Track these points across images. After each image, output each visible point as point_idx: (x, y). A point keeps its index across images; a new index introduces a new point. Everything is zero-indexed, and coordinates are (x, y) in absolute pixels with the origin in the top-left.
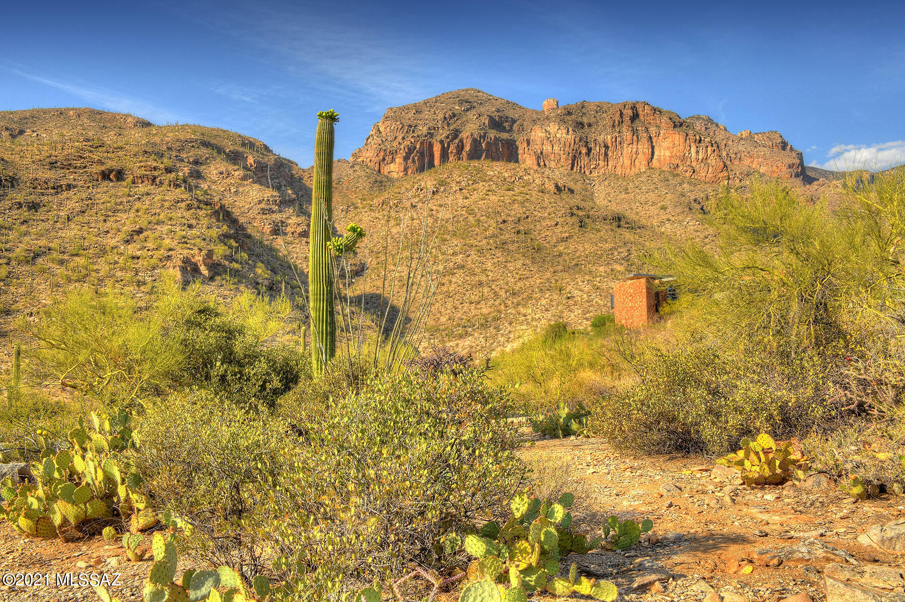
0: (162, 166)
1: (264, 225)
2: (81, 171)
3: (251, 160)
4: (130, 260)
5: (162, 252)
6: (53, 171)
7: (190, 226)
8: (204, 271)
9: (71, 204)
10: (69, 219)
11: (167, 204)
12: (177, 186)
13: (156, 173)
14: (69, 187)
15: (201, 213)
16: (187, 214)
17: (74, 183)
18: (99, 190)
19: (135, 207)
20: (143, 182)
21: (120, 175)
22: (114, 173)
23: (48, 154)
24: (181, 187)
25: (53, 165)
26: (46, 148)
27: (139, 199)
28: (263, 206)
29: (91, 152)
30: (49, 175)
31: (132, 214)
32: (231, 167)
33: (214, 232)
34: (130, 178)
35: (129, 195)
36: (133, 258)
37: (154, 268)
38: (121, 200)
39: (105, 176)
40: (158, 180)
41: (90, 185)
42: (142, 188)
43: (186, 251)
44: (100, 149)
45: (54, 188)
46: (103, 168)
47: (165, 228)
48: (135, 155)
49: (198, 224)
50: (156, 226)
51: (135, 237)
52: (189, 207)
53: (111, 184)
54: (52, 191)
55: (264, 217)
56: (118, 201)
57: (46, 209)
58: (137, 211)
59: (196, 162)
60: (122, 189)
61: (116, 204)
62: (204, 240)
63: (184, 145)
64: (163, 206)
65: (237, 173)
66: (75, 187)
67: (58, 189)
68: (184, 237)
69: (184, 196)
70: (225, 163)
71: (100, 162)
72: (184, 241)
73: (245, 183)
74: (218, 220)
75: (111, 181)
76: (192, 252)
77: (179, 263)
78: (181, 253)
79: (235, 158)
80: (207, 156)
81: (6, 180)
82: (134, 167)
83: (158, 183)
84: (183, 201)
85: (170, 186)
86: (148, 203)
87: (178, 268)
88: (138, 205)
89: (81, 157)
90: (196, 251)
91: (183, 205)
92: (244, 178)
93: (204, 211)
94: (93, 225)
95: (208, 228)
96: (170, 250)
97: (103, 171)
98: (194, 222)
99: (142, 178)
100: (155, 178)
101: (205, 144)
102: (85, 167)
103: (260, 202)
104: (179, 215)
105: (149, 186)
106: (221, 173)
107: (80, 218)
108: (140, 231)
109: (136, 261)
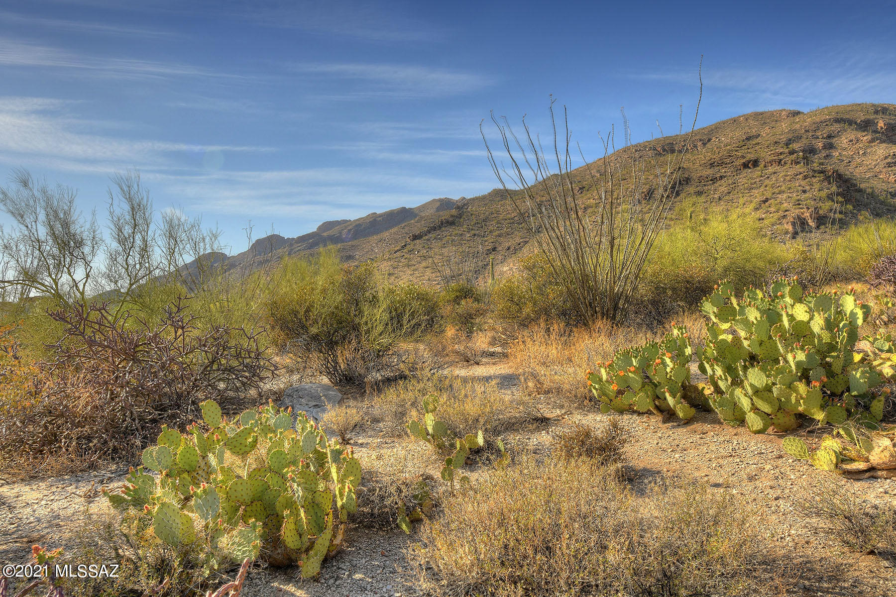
0: (787, 151)
1: (889, 176)
2: (730, 166)
3: (881, 124)
4: (757, 222)
5: (781, 213)
6: (712, 169)
7: (804, 192)
8: (812, 224)
9: (722, 189)
10: (720, 199)
11: (788, 178)
12: (797, 163)
13: (782, 157)
14: (721, 178)
15: (814, 180)
16: (803, 183)
17: (725, 174)
18: (741, 176)
19: (765, 184)
20: (772, 165)
21: (756, 163)
22: (752, 162)
23: (709, 159)
24: (800, 163)
25: (712, 165)
26: (709, 154)
27: (768, 177)
28: (889, 160)
29: (737, 151)
30: (709, 172)
31: (762, 189)
32: (859, 134)
33: (824, 194)
34: (762, 166)
35: (761, 176)
36: (760, 219)
37: (773, 225)
38: (755, 180)
39: (745, 166)
40: (783, 162)
41: (735, 174)
42: (771, 169)
43: (797, 211)
44: (743, 148)
45: (712, 180)
46: (744, 161)
47: (785, 196)
48: (768, 147)
49: (811, 189)
50: (778, 195)
51: (762, 205)
52: (805, 177)
53: (750, 170)
54: (711, 182)
55: (890, 169)
56: (754, 181)
57: (706, 194)
58: (766, 186)
59: (829, 137)
60: (757, 172)
61: (752, 184)
62: (815, 200)
63: (818, 126)
64: (785, 180)
65: (865, 138)
66: (725, 177)
67: (714, 180)
68: (799, 200)
69: (801, 170)
70: (855, 132)
71: (743, 157)
72: (798, 203)
73: (873, 144)
74: (829, 183)
75: (750, 168)
76: (802, 211)
77: (792, 220)
78: (794, 212)
79: (866, 125)
80: (839, 129)
81: (683, 180)
82: (766, 155)
83: (783, 164)
84: (801, 173)
85: (792, 164)
86: (774, 179)
87: (790, 224)
88: (767, 182)
89: (730, 156)
90: (805, 210)
91: (800, 177)
92: (872, 141)
93: (818, 178)
94: (735, 201)
95: (819, 190)
96: (786, 211)
97: (744, 163)
98: (808, 188)
99: (771, 162)
100: (781, 160)
101: (837, 121)
102: (732, 162)
103: (886, 158)
104: (797, 185)
105: (777, 168)
106: (851, 141)
107: (727, 197)
108: (766, 200)
109: (761, 221)
